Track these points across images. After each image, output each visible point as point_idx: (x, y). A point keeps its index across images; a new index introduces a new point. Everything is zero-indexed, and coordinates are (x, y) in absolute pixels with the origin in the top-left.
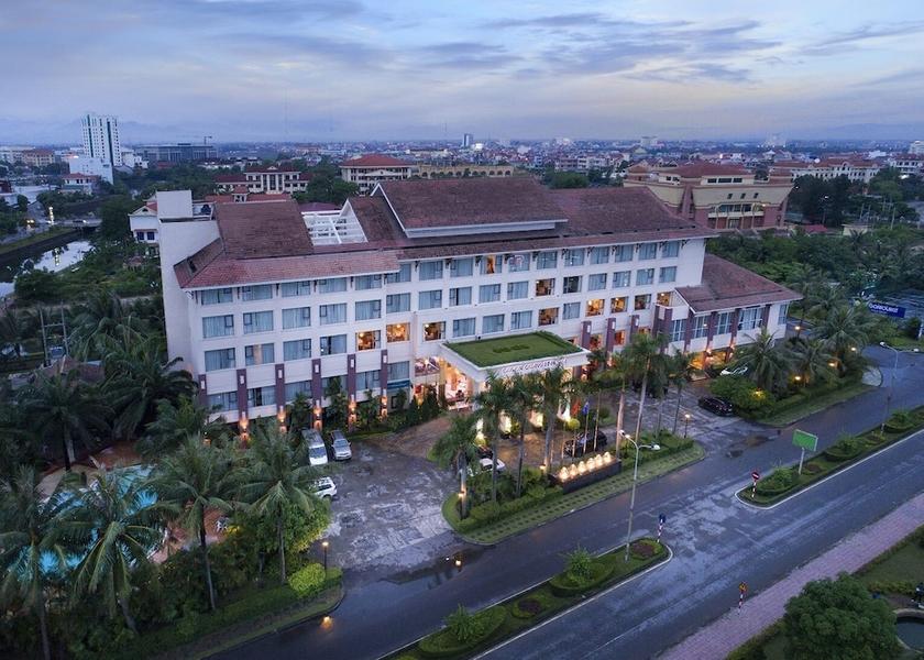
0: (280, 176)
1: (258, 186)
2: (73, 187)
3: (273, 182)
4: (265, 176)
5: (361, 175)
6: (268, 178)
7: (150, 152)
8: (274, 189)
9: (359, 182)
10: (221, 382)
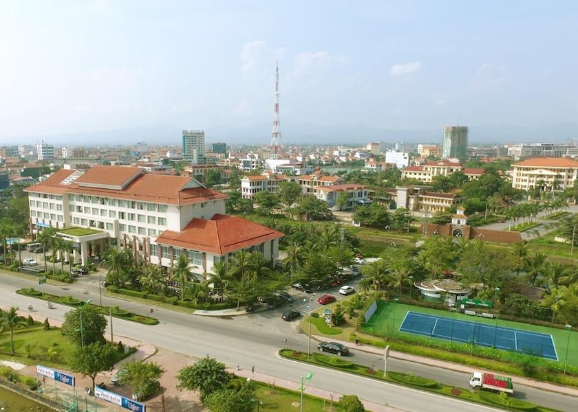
1: (430, 175)
2: (368, 169)
10: (33, 220)
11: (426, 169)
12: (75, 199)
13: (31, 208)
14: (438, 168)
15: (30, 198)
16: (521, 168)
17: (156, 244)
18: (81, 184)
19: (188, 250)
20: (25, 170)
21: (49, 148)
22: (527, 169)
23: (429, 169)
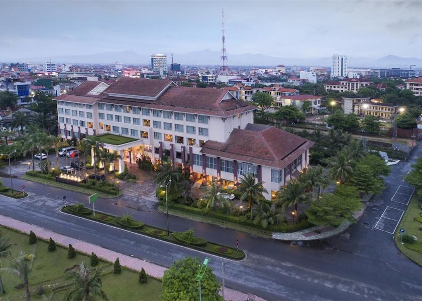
0: (357, 84)
1: (346, 88)
2: (290, 83)
3: (353, 87)
4: (349, 83)
5: (416, 87)
6: (350, 84)
7: (376, 71)
8: (354, 90)
9: (414, 91)
10: (62, 126)
11: (343, 84)
12: (105, 108)
13: (60, 115)
14: (352, 83)
15: (59, 106)
16: (412, 84)
17: (201, 154)
18: (111, 95)
19: (239, 161)
20: (38, 81)
21: (52, 65)
22: (417, 85)
23: (345, 84)
